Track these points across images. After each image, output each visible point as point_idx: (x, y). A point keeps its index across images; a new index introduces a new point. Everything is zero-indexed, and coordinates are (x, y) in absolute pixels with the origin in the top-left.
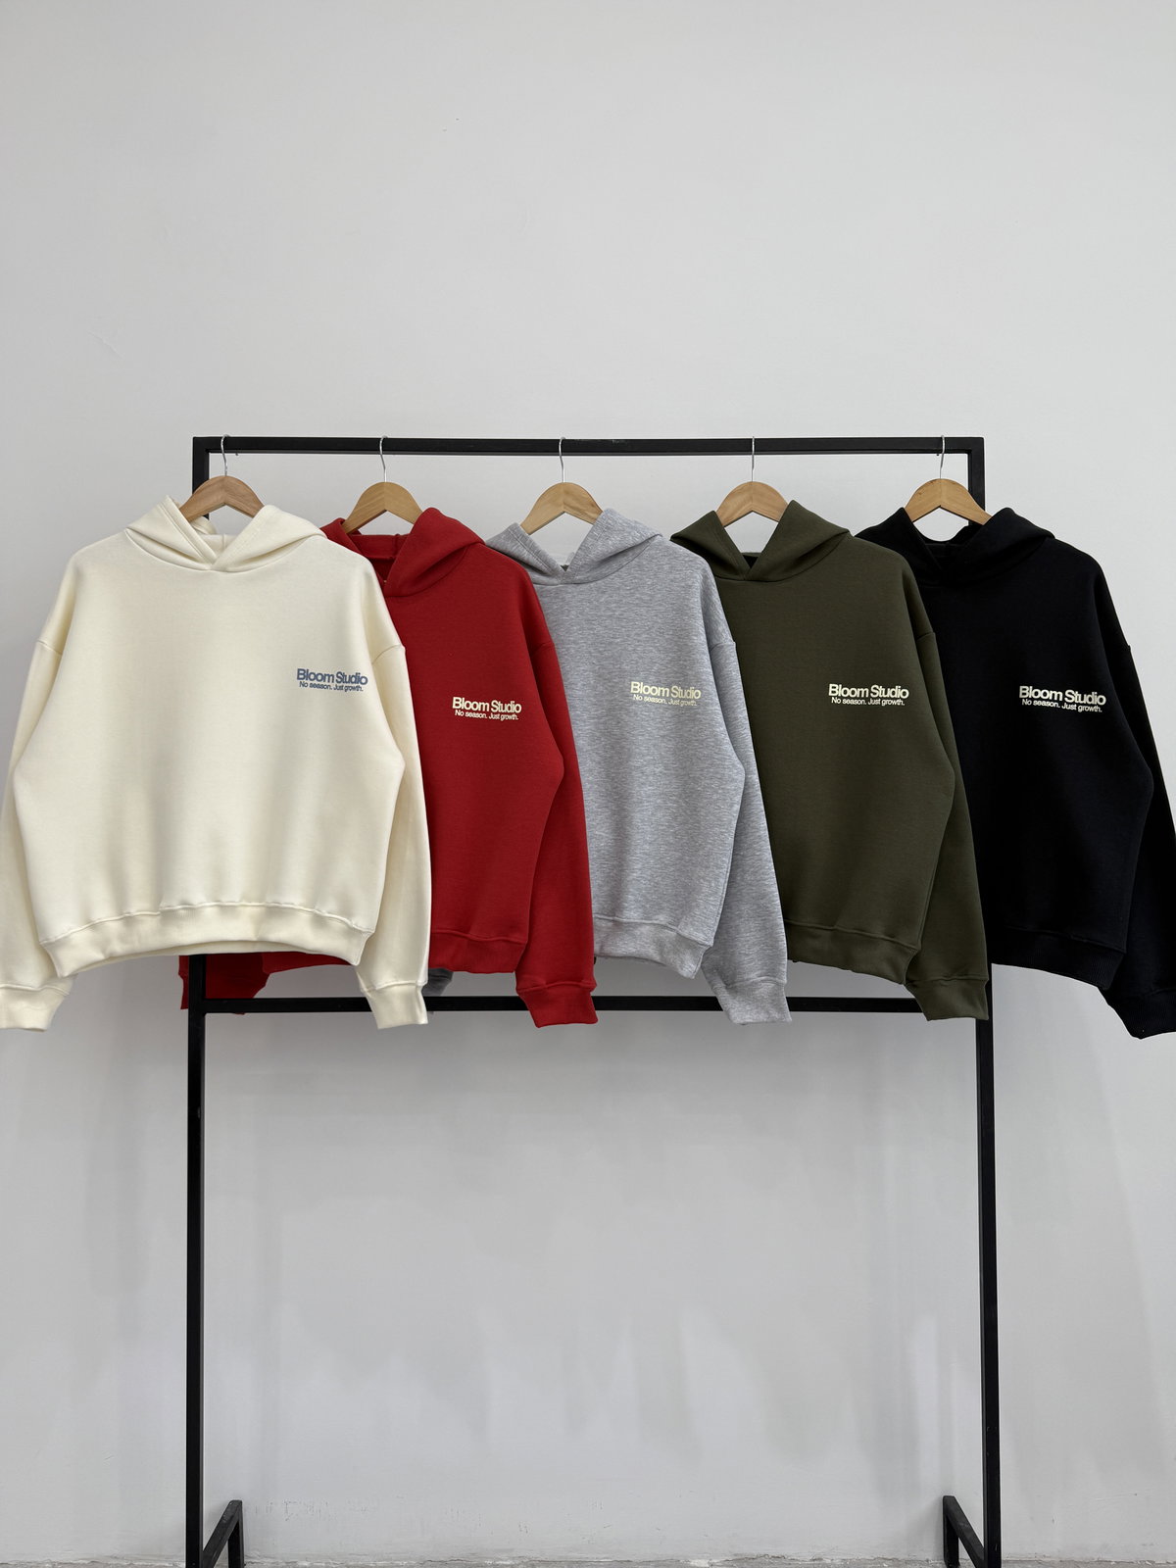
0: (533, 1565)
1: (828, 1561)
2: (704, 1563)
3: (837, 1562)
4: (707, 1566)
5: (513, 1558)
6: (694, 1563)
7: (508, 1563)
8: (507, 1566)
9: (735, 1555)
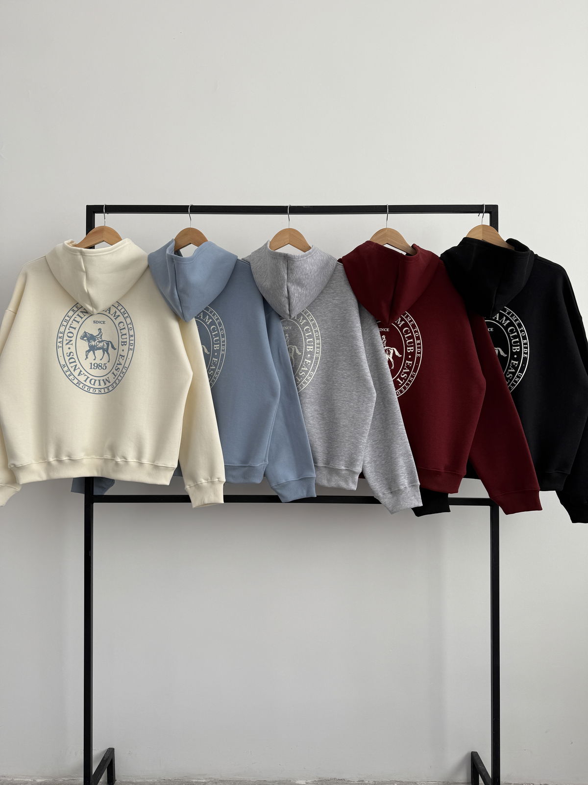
0: (216, 783)
1: (367, 782)
2: (303, 782)
3: (371, 782)
4: (305, 783)
5: (206, 779)
6: (299, 782)
7: (204, 781)
8: (203, 782)
9: (320, 778)
